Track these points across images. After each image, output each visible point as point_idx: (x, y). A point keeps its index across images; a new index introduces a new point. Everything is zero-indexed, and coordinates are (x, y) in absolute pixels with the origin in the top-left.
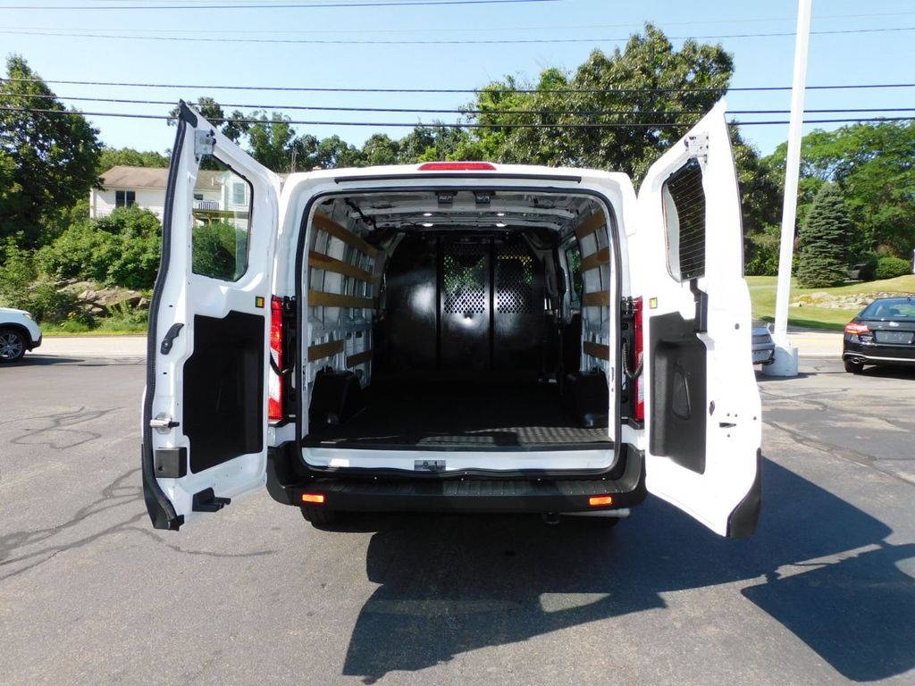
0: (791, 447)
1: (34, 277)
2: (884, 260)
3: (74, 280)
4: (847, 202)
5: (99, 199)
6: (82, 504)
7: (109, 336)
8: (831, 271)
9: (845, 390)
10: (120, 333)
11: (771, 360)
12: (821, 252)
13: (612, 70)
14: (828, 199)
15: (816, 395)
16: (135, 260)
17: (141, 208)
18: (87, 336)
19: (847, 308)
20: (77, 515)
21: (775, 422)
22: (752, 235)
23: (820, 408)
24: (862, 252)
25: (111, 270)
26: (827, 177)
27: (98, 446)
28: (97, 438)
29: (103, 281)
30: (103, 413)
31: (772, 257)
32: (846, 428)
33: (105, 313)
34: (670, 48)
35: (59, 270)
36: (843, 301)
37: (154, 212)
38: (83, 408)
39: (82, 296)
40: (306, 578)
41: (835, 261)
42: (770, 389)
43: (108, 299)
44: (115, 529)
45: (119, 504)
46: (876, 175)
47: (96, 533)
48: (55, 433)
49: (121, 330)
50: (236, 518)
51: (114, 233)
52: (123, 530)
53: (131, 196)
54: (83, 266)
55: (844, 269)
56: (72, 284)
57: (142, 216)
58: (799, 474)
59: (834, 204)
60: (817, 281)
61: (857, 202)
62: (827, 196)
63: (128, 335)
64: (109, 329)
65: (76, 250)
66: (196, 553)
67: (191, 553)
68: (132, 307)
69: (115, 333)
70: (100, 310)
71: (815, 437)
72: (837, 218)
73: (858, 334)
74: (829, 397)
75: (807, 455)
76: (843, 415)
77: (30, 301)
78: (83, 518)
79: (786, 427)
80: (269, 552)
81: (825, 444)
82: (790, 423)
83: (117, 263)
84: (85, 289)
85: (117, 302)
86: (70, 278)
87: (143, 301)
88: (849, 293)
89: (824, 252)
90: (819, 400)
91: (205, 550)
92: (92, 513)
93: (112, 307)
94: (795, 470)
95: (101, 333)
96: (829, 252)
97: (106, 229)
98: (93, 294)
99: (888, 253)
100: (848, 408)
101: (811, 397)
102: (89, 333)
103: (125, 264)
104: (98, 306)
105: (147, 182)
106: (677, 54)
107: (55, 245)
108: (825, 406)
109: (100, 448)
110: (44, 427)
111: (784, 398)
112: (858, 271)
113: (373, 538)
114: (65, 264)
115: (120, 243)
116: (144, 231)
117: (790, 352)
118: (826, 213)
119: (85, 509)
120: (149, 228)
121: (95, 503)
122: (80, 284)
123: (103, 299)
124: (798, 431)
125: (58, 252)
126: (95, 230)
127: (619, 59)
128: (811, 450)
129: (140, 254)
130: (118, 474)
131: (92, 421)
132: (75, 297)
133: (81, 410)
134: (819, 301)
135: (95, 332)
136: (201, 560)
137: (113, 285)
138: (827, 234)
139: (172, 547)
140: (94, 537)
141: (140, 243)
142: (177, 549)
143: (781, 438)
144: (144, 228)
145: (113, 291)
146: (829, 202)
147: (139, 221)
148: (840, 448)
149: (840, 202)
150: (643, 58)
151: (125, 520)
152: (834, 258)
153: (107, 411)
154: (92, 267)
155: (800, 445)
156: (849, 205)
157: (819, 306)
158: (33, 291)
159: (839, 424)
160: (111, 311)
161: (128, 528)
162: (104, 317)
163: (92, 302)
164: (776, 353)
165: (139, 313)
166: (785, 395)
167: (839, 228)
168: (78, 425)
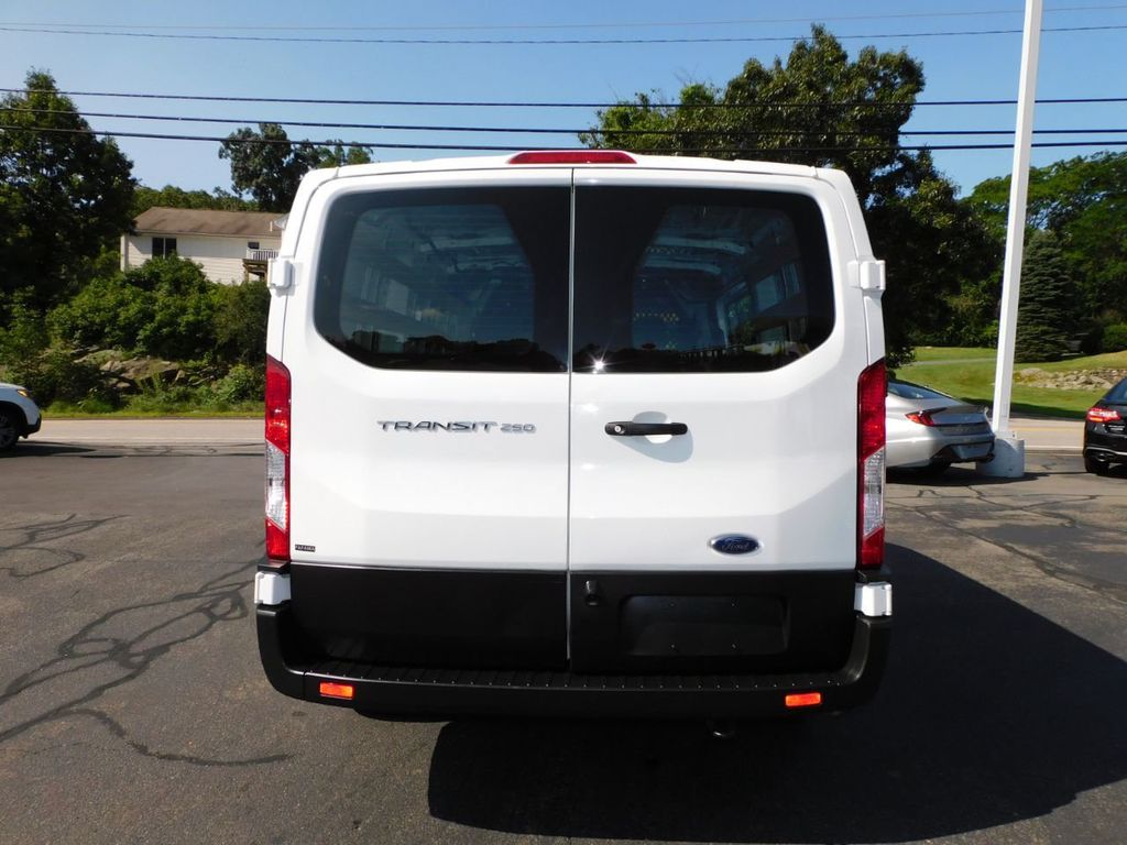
0: (1042, 582)
1: (46, 343)
2: (1112, 328)
3: (95, 348)
4: (1066, 255)
5: (132, 247)
6: (24, 667)
7: (137, 418)
8: (1046, 342)
9: (1092, 497)
10: (151, 414)
11: (991, 456)
12: (1033, 318)
13: (771, 85)
14: (1041, 252)
15: (1055, 505)
16: (171, 322)
17: (182, 258)
18: (109, 418)
19: (1066, 388)
20: (10, 687)
21: (1009, 544)
22: (945, 295)
23: (1066, 522)
24: (1083, 318)
25: (141, 334)
26: (1038, 224)
27: (76, 573)
28: (77, 560)
29: (132, 349)
30: (97, 523)
31: (968, 323)
32: (1111, 554)
33: (133, 389)
34: (844, 57)
35: (77, 335)
36: (1060, 379)
37: (197, 263)
38: (73, 516)
39: (106, 367)
40: (332, 808)
41: (1051, 329)
42: (991, 496)
43: (138, 371)
44: (59, 712)
45: (77, 669)
46: (1102, 222)
47: (28, 719)
48: (24, 552)
49: (152, 410)
50: (241, 695)
51: (146, 290)
52: (72, 713)
53: (172, 244)
54: (106, 330)
55: (1062, 339)
56: (93, 352)
57: (180, 269)
58: (1064, 626)
59: (1050, 257)
60: (1027, 353)
61: (1077, 255)
62: (1039, 247)
63: (161, 417)
64: (139, 409)
65: (99, 310)
66: (170, 757)
67: (164, 757)
68: (167, 382)
69: (146, 414)
70: (126, 385)
71: (1071, 567)
72: (1053, 275)
73: (1104, 422)
74: (1074, 507)
75: (1067, 595)
76: (1102, 534)
77: (40, 374)
78: (17, 693)
79: (1027, 551)
80: (282, 758)
81: (1088, 578)
82: (1031, 545)
83: (149, 326)
84: (109, 359)
85: (147, 376)
86: (91, 346)
87: (181, 374)
88: (1068, 370)
89: (1038, 318)
90: (1061, 512)
91: (185, 751)
92: (33, 683)
93: (142, 381)
94: (1058, 621)
95: (127, 414)
96: (1042, 318)
97: (136, 284)
98: (118, 365)
99: (1115, 320)
100: (1105, 523)
101: (1051, 508)
102: (112, 414)
103: (159, 327)
104: (124, 380)
105: (191, 227)
106: (853, 65)
107: (73, 303)
108: (1072, 521)
109: (77, 576)
110: (11, 544)
111: (1013, 508)
112: (1078, 342)
113: (444, 732)
114: (84, 328)
115: (153, 301)
116: (183, 287)
117: (1014, 446)
118: (1040, 269)
119: (26, 676)
120: (190, 283)
121: (42, 666)
122: (102, 353)
123: (131, 371)
124: (1044, 558)
125: (78, 312)
126: (123, 286)
127: (780, 71)
128: (1071, 588)
129: (177, 315)
130: (90, 617)
131: (78, 535)
132: (96, 369)
133: (71, 518)
134: (1031, 378)
135: (119, 413)
136: (175, 770)
137: (143, 355)
138: (1040, 296)
139: (135, 746)
140: (25, 727)
141: (178, 302)
142: (143, 750)
143: (1024, 569)
144: (184, 283)
145: (143, 362)
146: (1043, 255)
147: (178, 274)
148: (1112, 585)
149: (1057, 255)
150: (810, 70)
151: (77, 697)
152: (1050, 326)
153: (105, 520)
154: (117, 332)
155: (1053, 579)
156: (1068, 259)
157: (1030, 385)
158: (45, 361)
159: (1100, 548)
160: (141, 387)
161: (79, 712)
162: (131, 393)
163: (118, 374)
164: (996, 447)
165: (176, 390)
166: (1014, 504)
167: (1056, 288)
168: (56, 541)
